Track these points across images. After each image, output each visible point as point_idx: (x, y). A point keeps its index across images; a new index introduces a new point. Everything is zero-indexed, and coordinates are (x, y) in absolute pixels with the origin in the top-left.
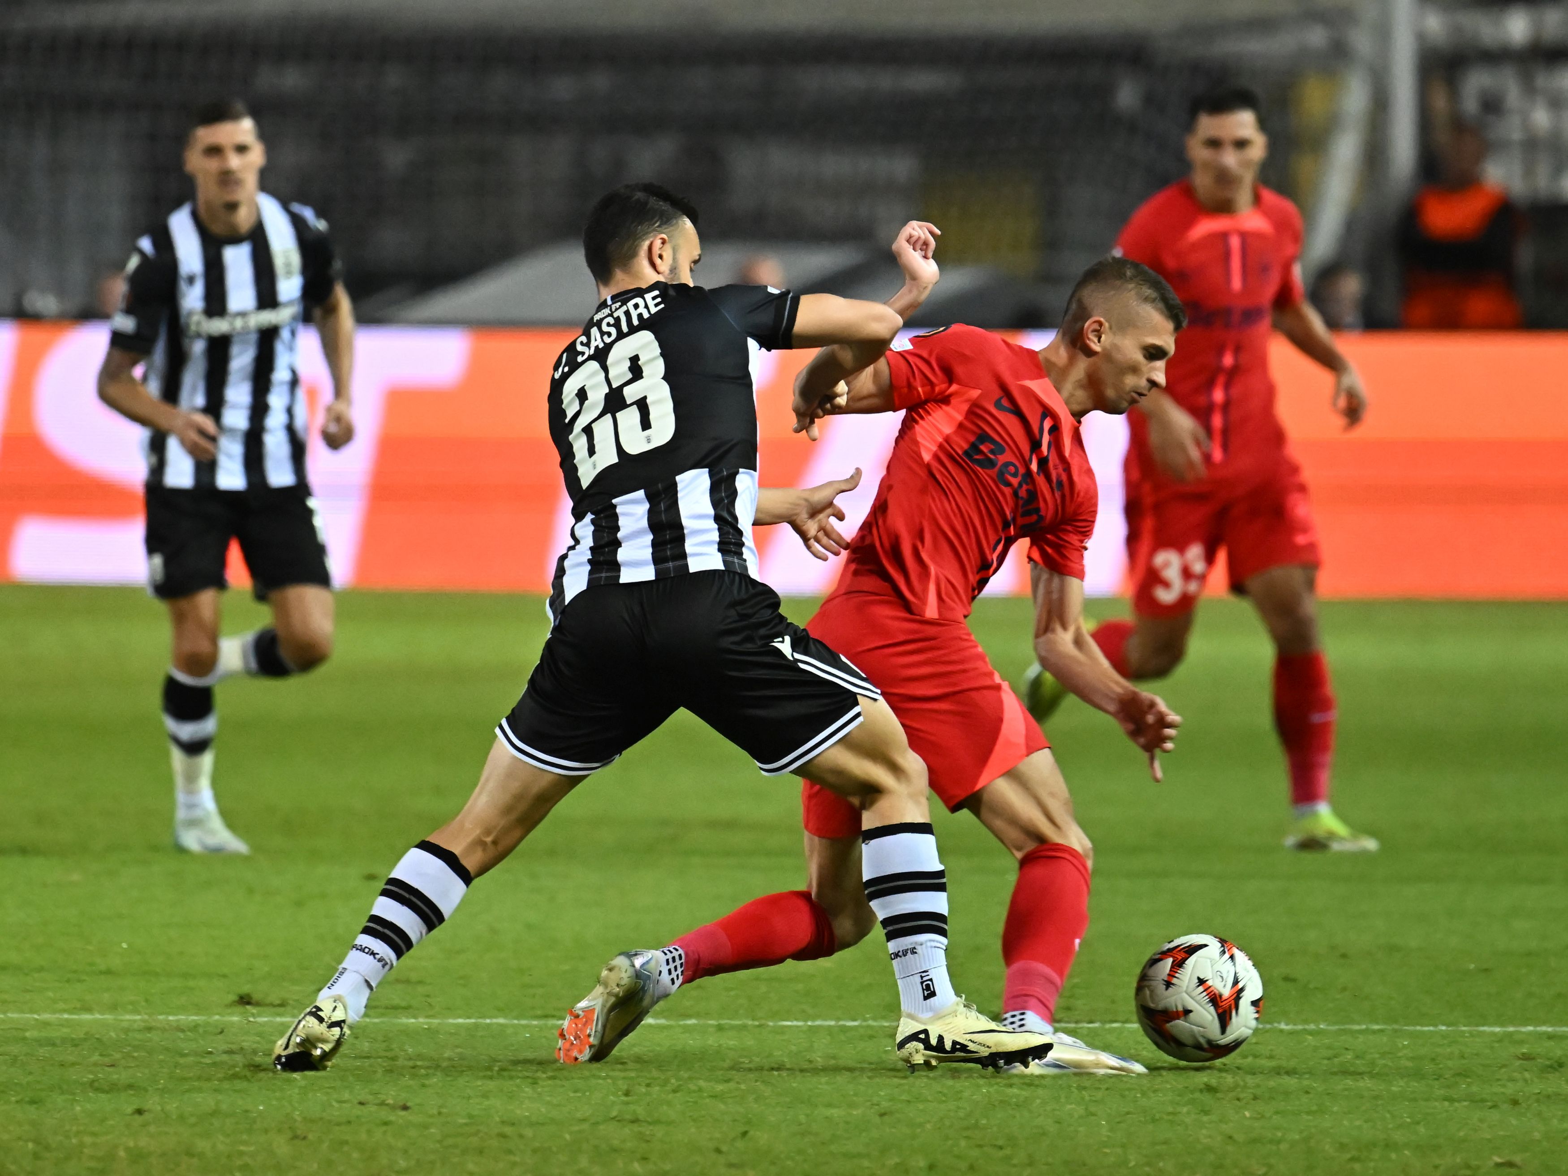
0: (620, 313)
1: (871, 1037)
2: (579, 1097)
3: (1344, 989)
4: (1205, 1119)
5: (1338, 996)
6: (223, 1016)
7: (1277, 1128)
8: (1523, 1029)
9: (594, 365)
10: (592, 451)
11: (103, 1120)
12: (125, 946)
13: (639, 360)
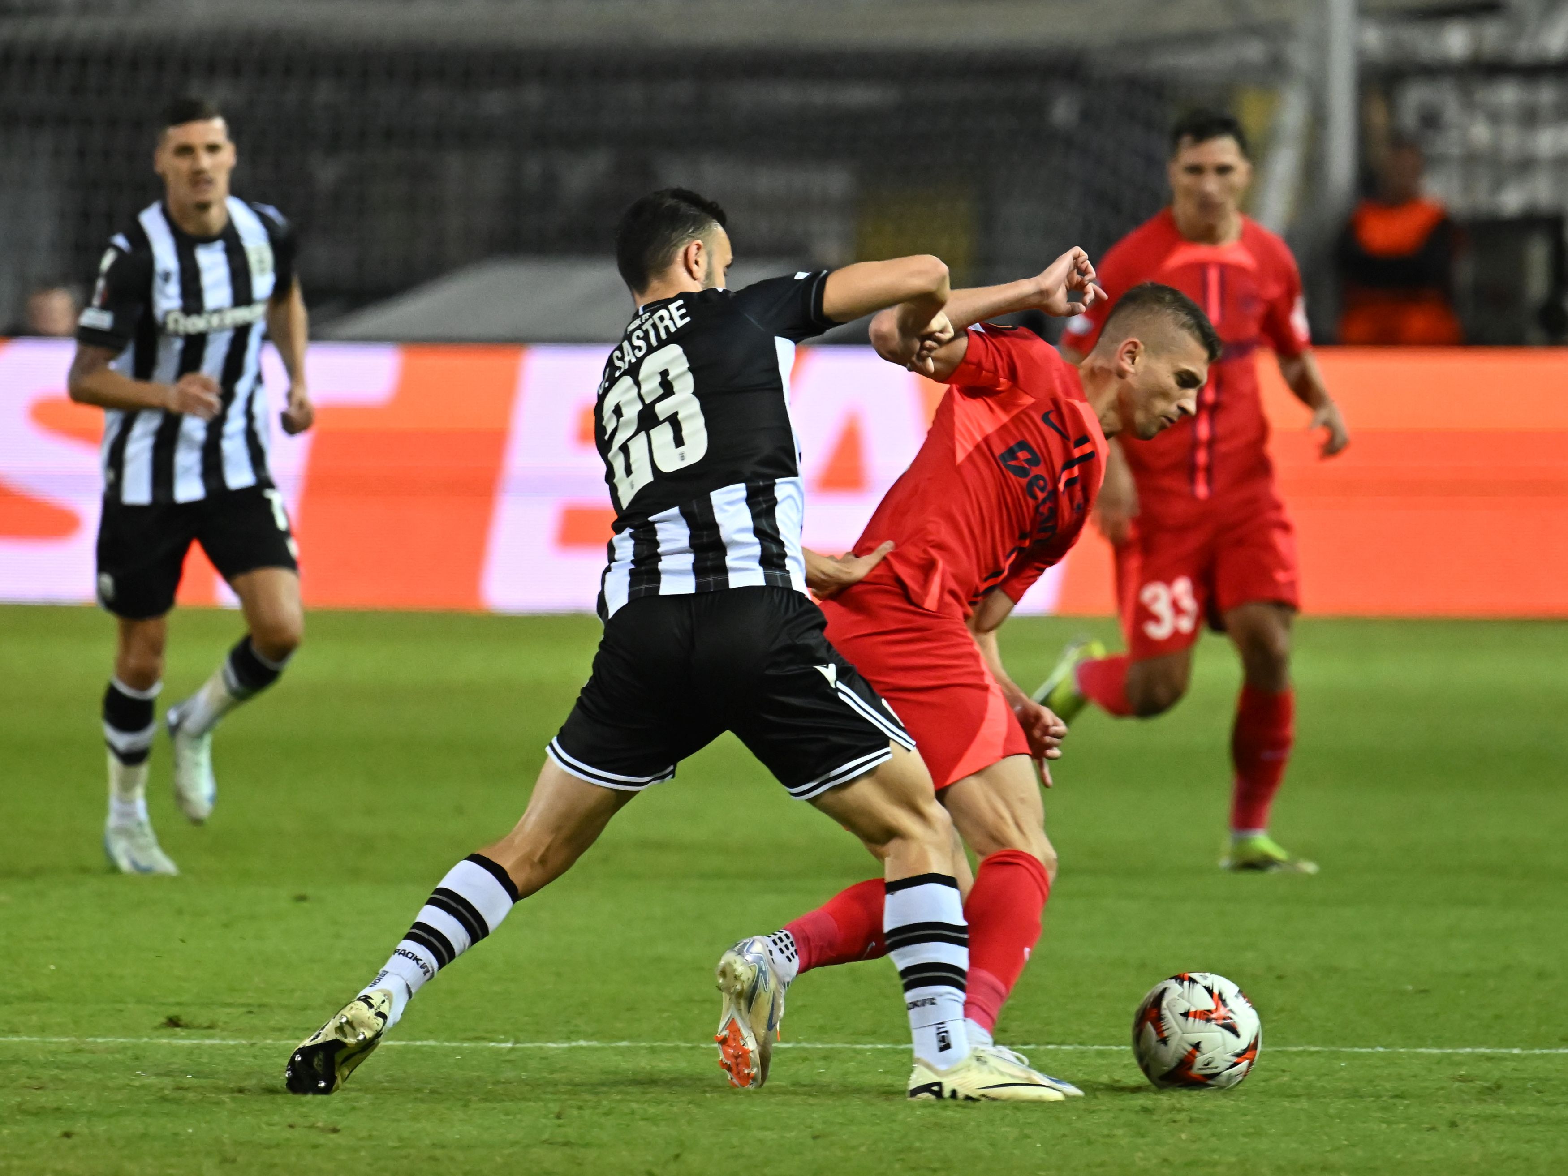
0: (647, 326)
1: (805, 1059)
2: (511, 1120)
3: (1282, 1010)
4: (1140, 1141)
5: (1275, 1018)
6: (151, 1039)
7: (1214, 1151)
8: (1461, 1051)
9: (628, 381)
10: (628, 471)
11: (31, 1143)
12: (52, 967)
13: (668, 375)
